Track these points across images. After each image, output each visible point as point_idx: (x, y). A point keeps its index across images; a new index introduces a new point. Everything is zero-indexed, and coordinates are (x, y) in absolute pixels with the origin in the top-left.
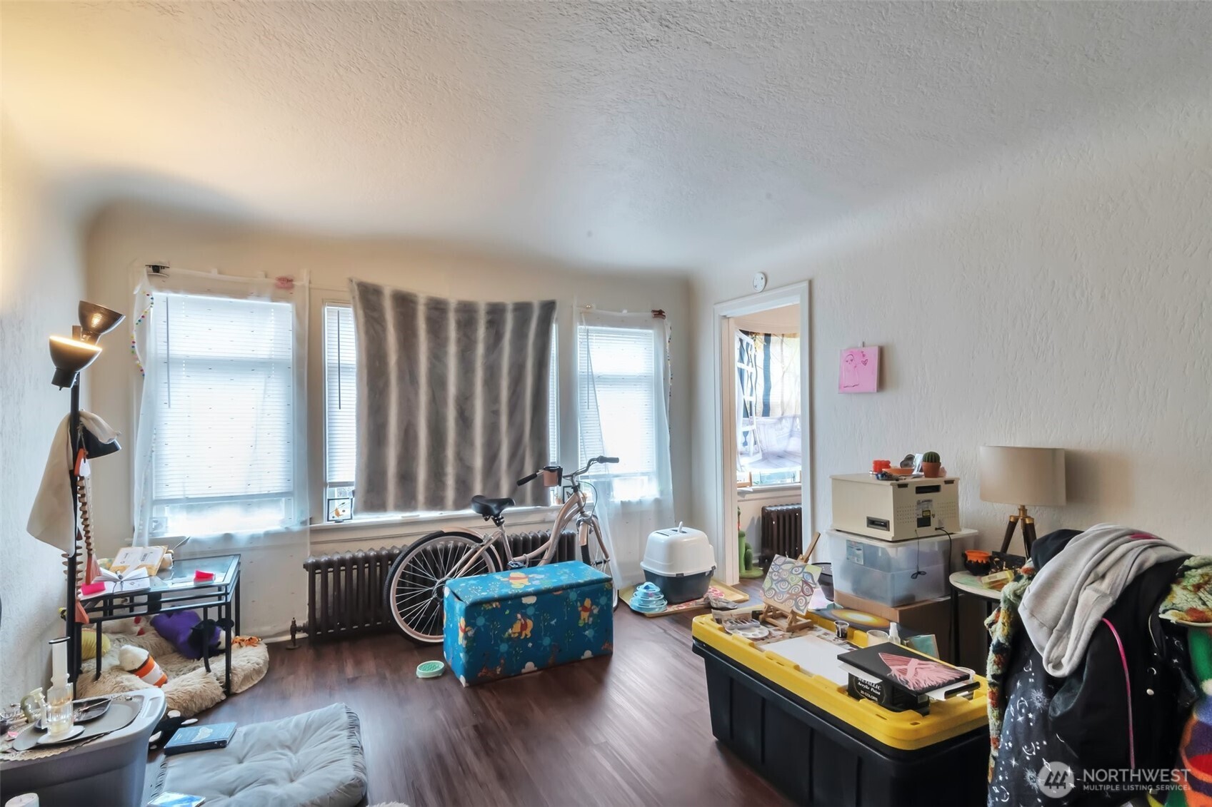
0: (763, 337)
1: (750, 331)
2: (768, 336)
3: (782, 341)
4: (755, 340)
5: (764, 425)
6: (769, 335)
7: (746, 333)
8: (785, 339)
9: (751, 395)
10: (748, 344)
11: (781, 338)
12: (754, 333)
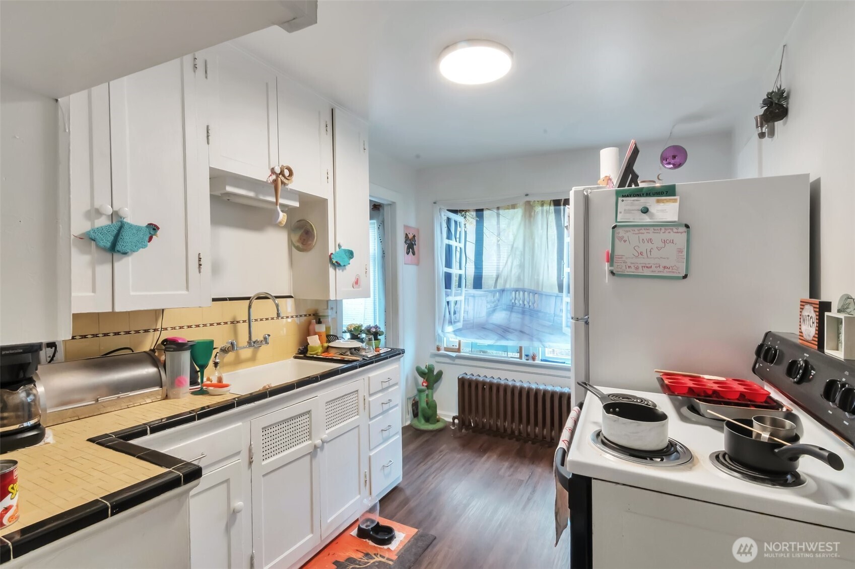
0: (474, 214)
1: (458, 209)
2: (479, 212)
3: (498, 215)
4: (465, 217)
5: (474, 296)
6: (482, 210)
7: (455, 212)
8: (501, 212)
9: (460, 268)
10: (456, 222)
11: (496, 211)
12: (463, 211)
